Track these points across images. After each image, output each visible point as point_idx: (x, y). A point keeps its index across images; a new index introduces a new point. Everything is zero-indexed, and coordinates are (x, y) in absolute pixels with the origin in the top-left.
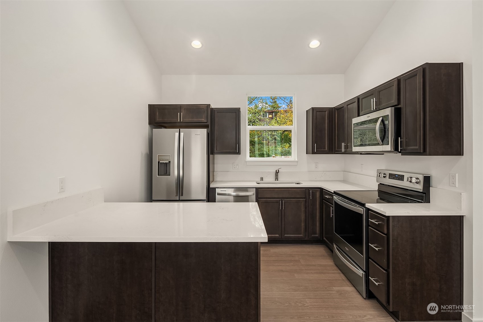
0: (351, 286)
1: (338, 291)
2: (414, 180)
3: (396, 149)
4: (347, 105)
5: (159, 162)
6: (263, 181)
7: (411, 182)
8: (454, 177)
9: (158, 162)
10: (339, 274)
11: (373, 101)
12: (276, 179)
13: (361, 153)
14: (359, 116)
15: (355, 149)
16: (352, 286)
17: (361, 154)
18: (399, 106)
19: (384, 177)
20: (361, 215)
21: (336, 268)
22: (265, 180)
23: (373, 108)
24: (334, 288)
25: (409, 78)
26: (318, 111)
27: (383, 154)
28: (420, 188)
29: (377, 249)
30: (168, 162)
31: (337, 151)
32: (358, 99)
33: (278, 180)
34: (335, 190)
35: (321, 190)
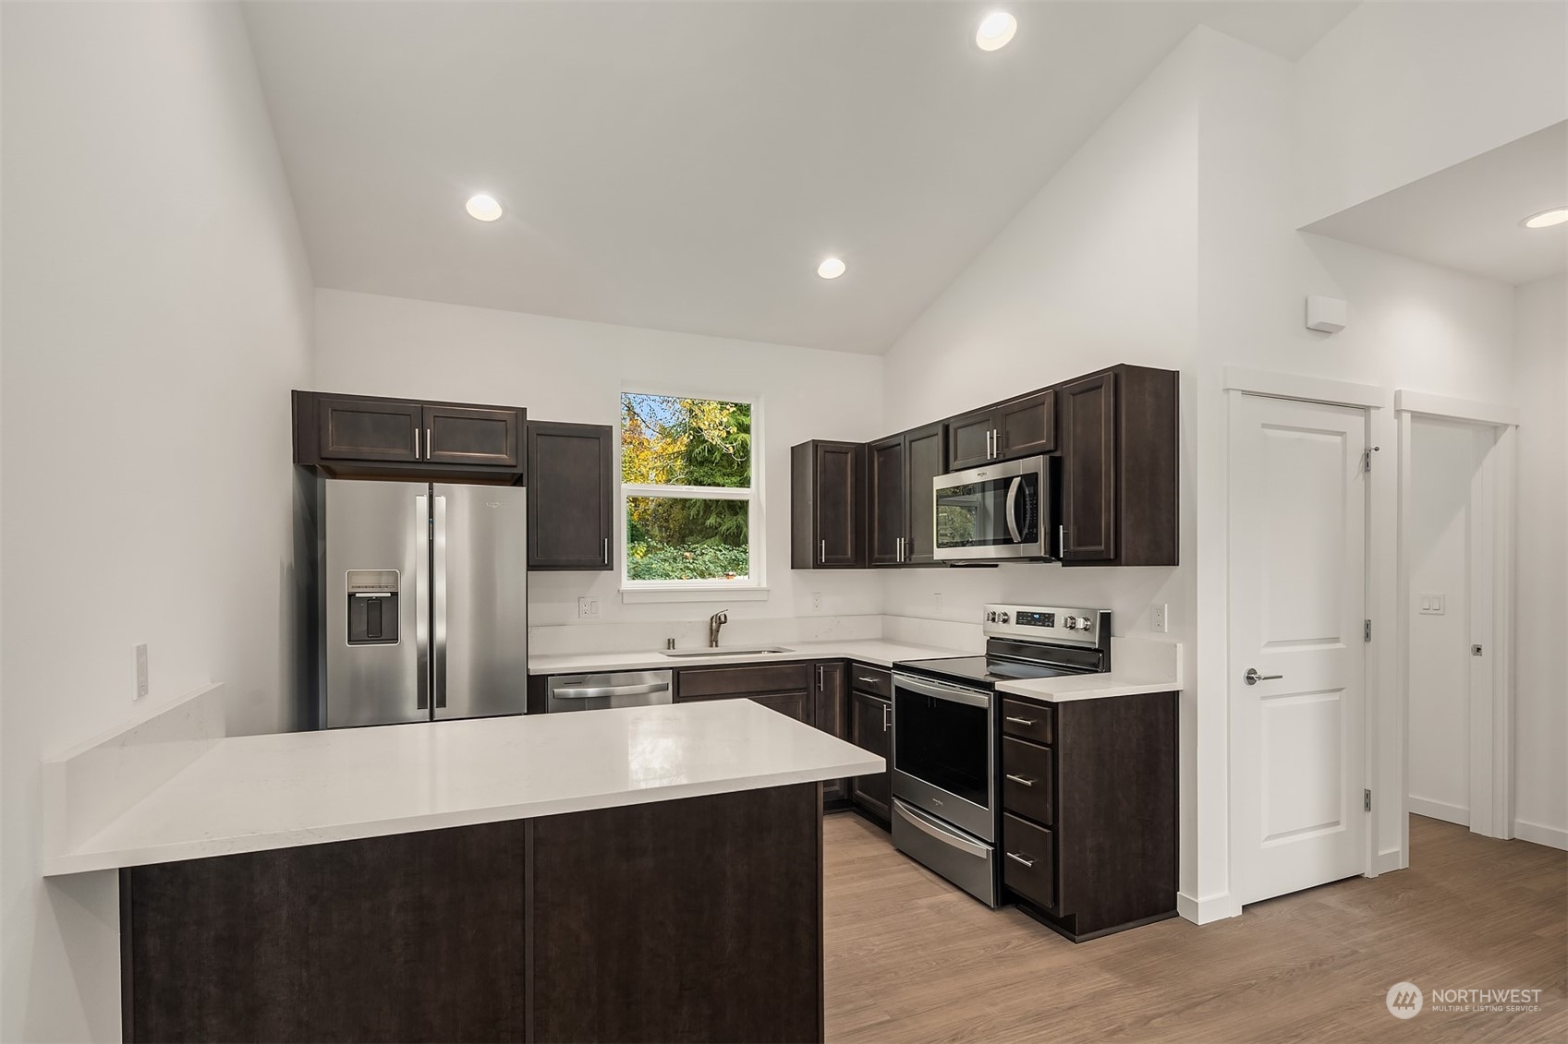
0: (951, 890)
1: (931, 907)
2: (1081, 623)
3: (1053, 553)
4: (911, 442)
5: (351, 596)
6: (674, 648)
7: (1072, 628)
8: (1160, 611)
9: (349, 596)
10: (916, 870)
11: (991, 439)
12: (711, 642)
13: (952, 564)
14: (946, 471)
15: (940, 554)
16: (955, 889)
17: (952, 566)
18: (1057, 454)
19: (1005, 621)
20: (984, 712)
21: (902, 858)
22: (681, 646)
23: (992, 454)
24: (918, 901)
25: (1082, 392)
26: (829, 450)
27: (996, 566)
28: (1094, 639)
29: (1029, 783)
30: (389, 595)
31: (878, 560)
32: (946, 427)
33: (717, 646)
34: (897, 660)
35: (848, 664)
